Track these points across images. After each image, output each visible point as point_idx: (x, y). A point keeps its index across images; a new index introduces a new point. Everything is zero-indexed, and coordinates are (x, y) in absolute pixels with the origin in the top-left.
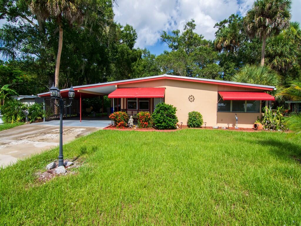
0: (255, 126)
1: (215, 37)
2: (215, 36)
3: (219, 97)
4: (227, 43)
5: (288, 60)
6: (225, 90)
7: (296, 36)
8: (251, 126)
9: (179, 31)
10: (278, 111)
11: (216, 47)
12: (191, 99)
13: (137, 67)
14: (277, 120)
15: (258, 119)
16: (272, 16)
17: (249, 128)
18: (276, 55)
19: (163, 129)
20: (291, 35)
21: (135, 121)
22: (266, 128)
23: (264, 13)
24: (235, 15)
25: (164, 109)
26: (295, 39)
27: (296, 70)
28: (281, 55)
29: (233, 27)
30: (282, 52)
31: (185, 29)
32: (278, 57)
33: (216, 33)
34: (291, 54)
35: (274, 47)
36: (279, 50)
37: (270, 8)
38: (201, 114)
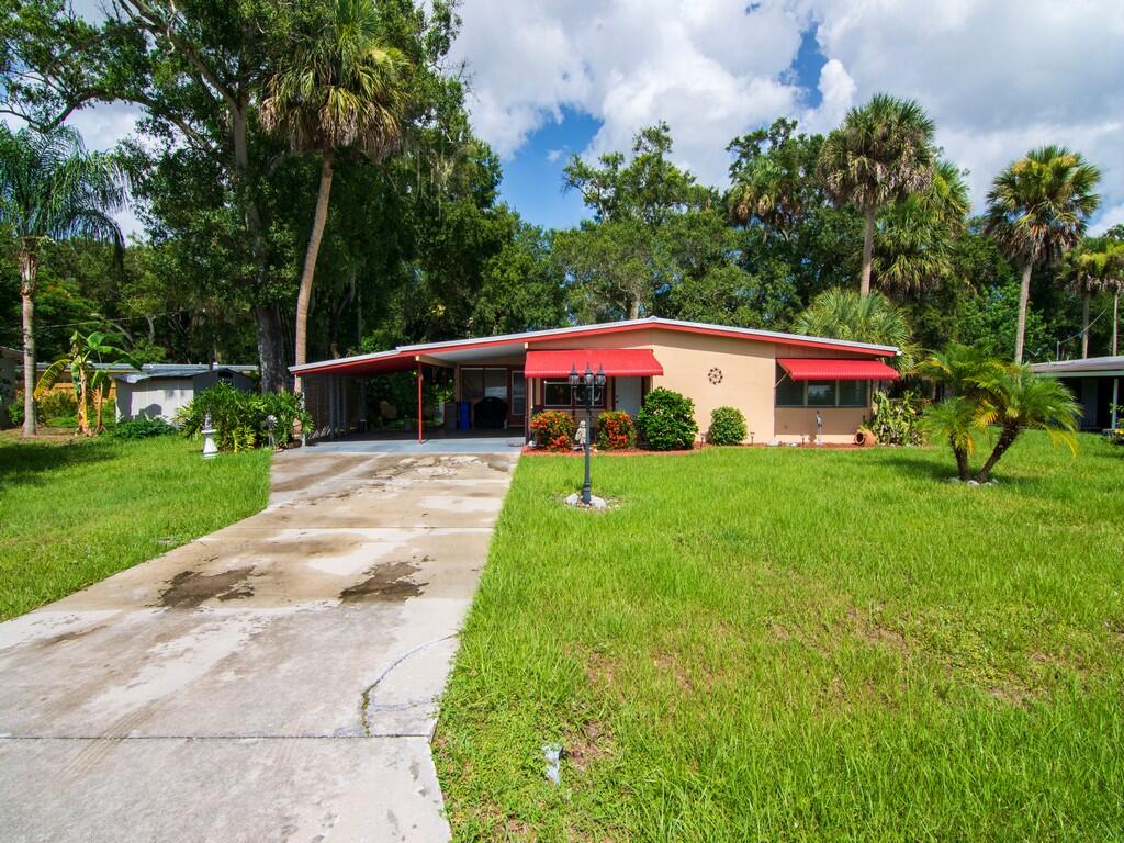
0: (860, 437)
1: (731, 180)
2: (731, 176)
3: (780, 371)
4: (765, 203)
5: (928, 266)
6: (792, 355)
7: (947, 201)
8: (850, 439)
9: (622, 156)
10: (905, 402)
11: (736, 213)
12: (715, 376)
13: (503, 271)
14: (904, 423)
15: (865, 422)
16: (890, 158)
17: (845, 442)
18: (900, 252)
19: (667, 449)
20: (936, 196)
21: (593, 435)
22: (881, 441)
23: (871, 149)
24: (789, 122)
25: (668, 403)
26: (947, 208)
27: (950, 289)
28: (911, 252)
29: (785, 157)
30: (913, 244)
31: (637, 149)
32: (902, 257)
33: (733, 167)
34: (935, 250)
35: (895, 228)
36: (906, 238)
37: (885, 138)
38: (742, 413)
